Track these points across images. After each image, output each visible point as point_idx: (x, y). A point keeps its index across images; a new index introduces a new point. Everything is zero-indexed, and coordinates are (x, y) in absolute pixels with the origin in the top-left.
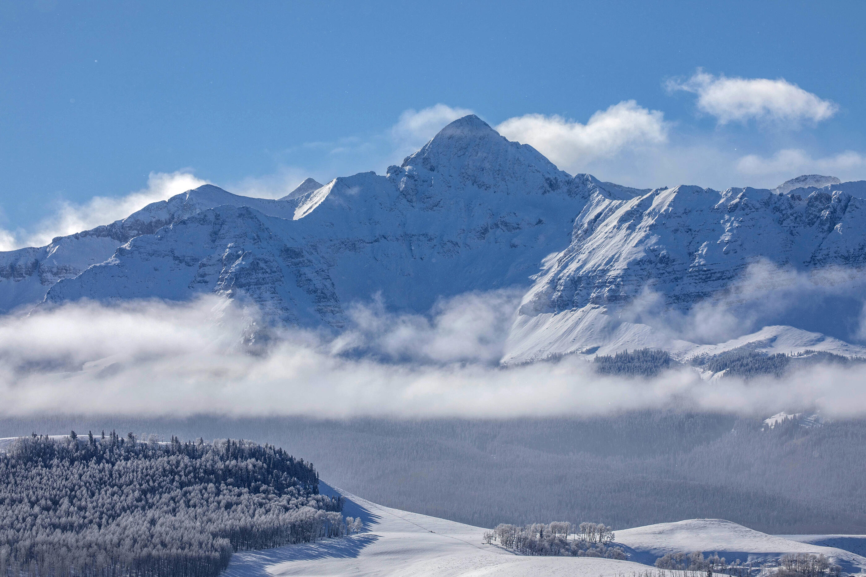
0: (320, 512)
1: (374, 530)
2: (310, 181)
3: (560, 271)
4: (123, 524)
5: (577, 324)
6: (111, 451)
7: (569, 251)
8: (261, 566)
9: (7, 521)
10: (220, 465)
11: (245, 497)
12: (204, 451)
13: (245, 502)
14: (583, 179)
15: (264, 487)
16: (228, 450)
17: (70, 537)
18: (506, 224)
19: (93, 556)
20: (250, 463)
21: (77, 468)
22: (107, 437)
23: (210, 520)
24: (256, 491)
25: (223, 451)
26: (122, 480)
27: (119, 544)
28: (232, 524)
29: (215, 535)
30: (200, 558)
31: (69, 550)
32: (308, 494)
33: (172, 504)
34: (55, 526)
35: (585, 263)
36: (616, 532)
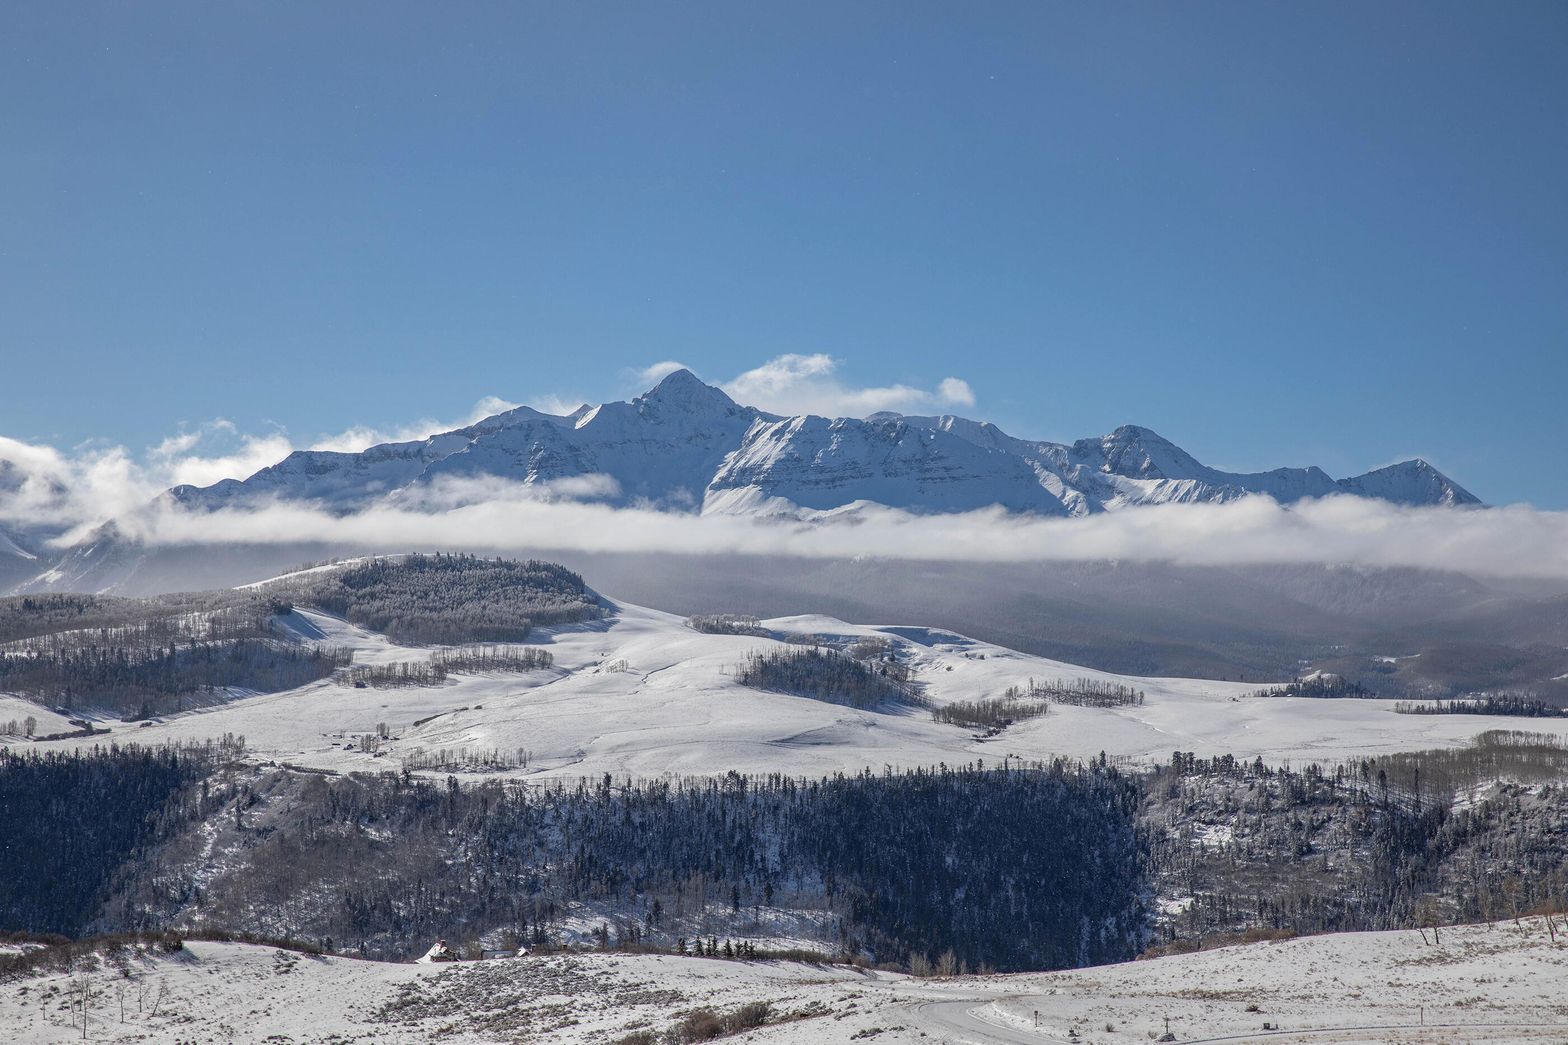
0: (585, 604)
1: (618, 617)
2: (585, 406)
3: (735, 465)
4: (466, 608)
5: (744, 496)
6: (461, 564)
7: (740, 453)
8: (550, 636)
9: (397, 604)
10: (526, 575)
11: (540, 594)
12: (516, 566)
13: (540, 598)
14: (750, 409)
15: (552, 589)
16: (530, 566)
17: (435, 615)
18: (703, 435)
19: (448, 627)
20: (544, 574)
21: (439, 575)
22: (458, 556)
23: (519, 607)
24: (547, 591)
25: (527, 566)
26: (467, 582)
27: (464, 620)
28: (532, 611)
29: (521, 617)
30: (512, 631)
31: (434, 623)
32: (578, 594)
33: (496, 597)
34: (426, 608)
36: (762, 621)
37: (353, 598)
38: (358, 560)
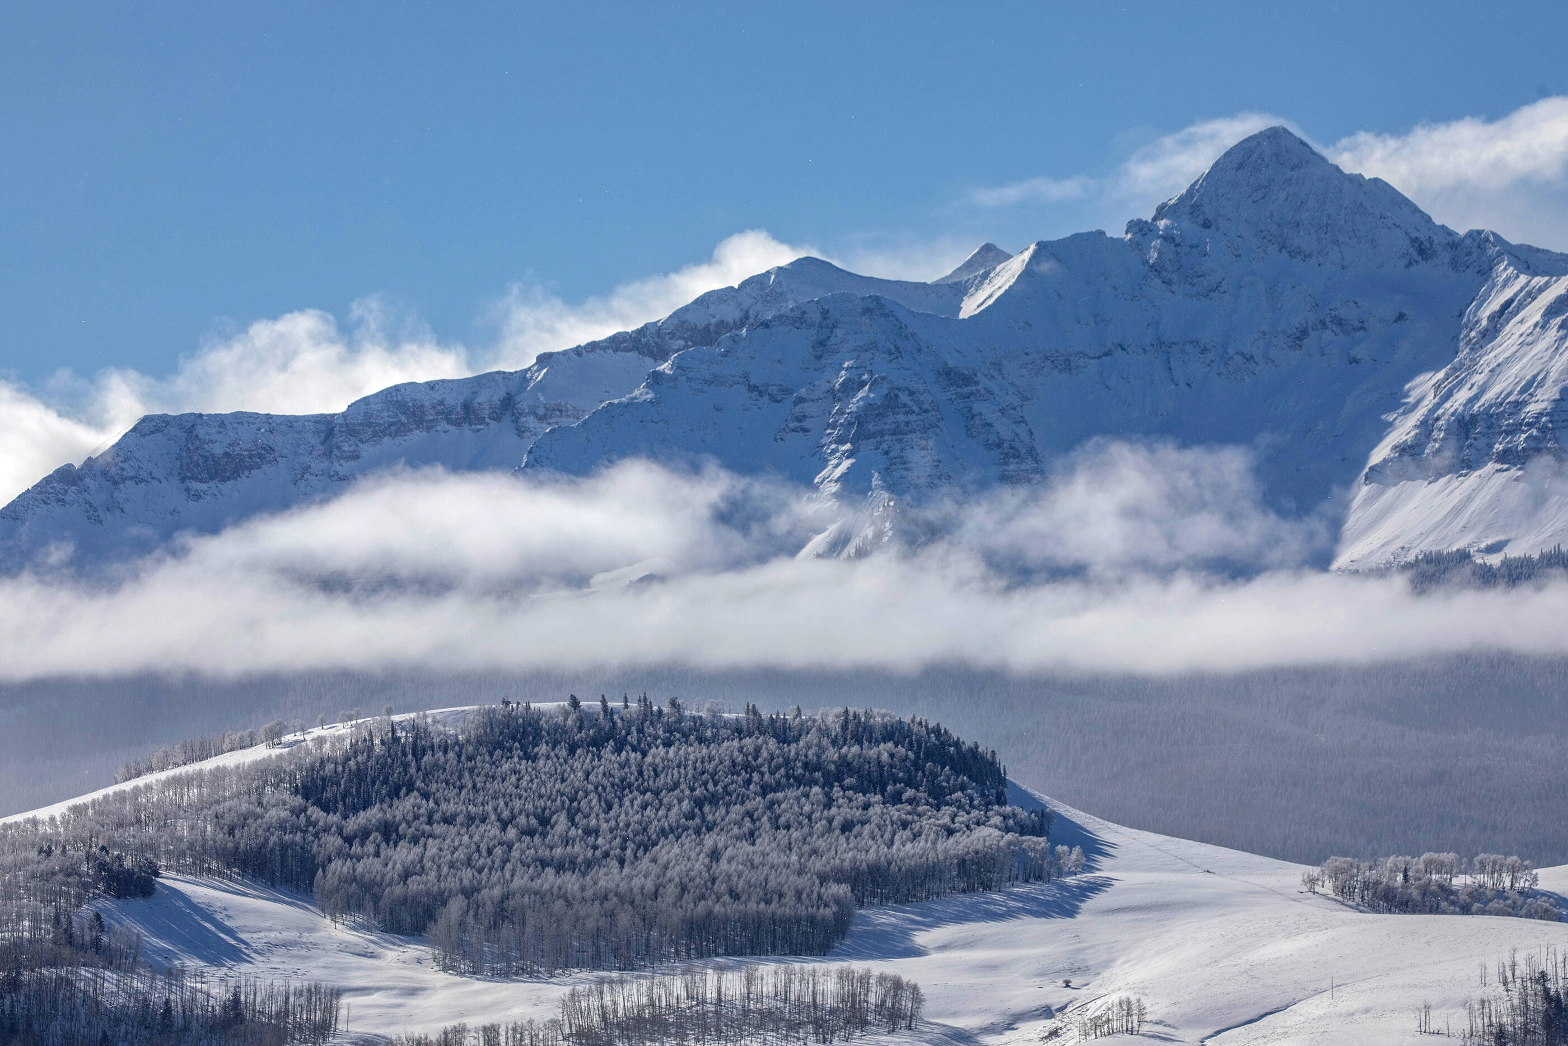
0: (1009, 836)
1: (1105, 867)
2: (988, 248)
3: (1438, 406)
4: (663, 858)
5: (1469, 499)
6: (641, 731)
7: (1455, 369)
8: (906, 933)
9: (460, 854)
10: (832, 754)
11: (876, 810)
12: (804, 730)
13: (875, 820)
14: (1478, 240)
15: (909, 793)
16: (845, 727)
17: (571, 882)
18: (1339, 322)
19: (611, 915)
20: (884, 751)
21: (582, 761)
22: (633, 705)
23: (815, 852)
24: (896, 799)
25: (836, 729)
26: (661, 781)
27: (656, 895)
28: (854, 859)
29: (823, 878)
30: (798, 921)
31: (569, 904)
32: (988, 805)
33: (748, 824)
34: (544, 863)
35: (1483, 390)
36: (1540, 872)
37: (332, 841)
38: (343, 729)
